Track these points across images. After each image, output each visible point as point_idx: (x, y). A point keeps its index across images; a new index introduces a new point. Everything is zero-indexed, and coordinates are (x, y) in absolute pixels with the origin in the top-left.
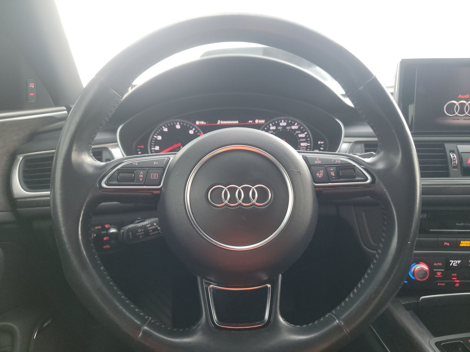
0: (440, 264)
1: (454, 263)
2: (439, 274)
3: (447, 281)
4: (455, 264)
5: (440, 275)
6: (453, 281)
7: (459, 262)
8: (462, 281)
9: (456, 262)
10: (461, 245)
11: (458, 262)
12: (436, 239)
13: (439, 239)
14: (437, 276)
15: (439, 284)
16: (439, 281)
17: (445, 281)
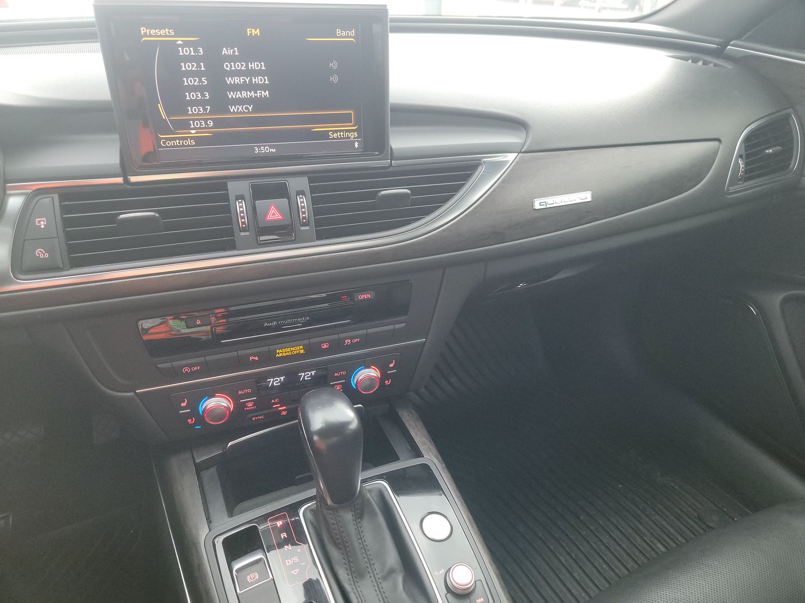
0: (249, 391)
1: (275, 381)
2: (250, 405)
3: (266, 412)
4: (276, 383)
5: (252, 406)
6: (276, 410)
7: (282, 378)
8: (290, 407)
9: (277, 380)
10: (277, 355)
11: (280, 380)
12: (234, 354)
13: (240, 353)
14: (248, 408)
15: (254, 419)
16: (252, 415)
17: (262, 413)
